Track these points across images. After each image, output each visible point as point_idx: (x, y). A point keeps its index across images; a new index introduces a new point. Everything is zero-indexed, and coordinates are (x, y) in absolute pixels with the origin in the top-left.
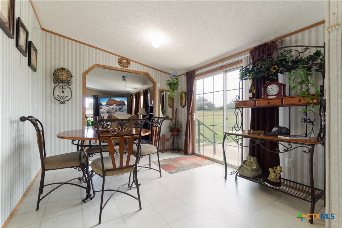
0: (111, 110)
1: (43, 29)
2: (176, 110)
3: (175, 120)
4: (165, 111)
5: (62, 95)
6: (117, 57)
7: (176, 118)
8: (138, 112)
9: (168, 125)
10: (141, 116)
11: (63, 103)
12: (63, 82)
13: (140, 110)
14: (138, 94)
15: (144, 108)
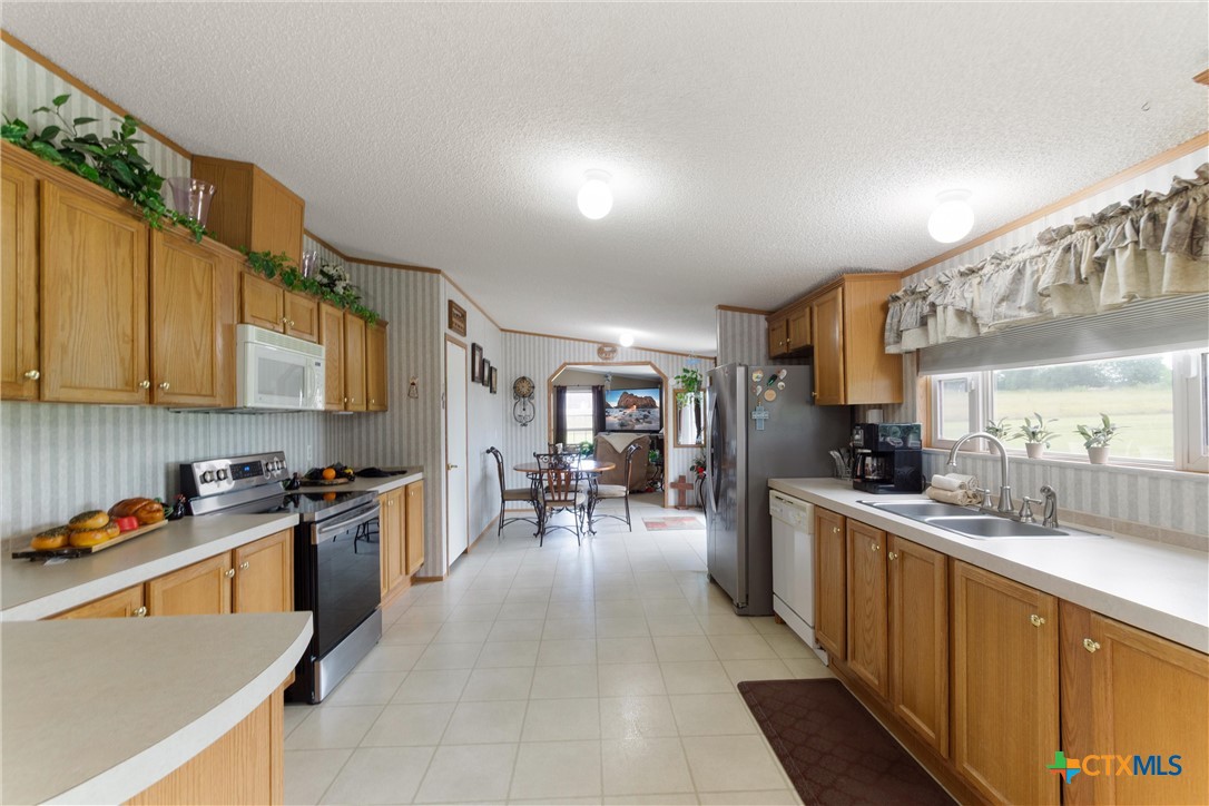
0: (628, 418)
1: (502, 330)
5: (523, 414)
6: (596, 345)
11: (525, 425)
12: (524, 397)
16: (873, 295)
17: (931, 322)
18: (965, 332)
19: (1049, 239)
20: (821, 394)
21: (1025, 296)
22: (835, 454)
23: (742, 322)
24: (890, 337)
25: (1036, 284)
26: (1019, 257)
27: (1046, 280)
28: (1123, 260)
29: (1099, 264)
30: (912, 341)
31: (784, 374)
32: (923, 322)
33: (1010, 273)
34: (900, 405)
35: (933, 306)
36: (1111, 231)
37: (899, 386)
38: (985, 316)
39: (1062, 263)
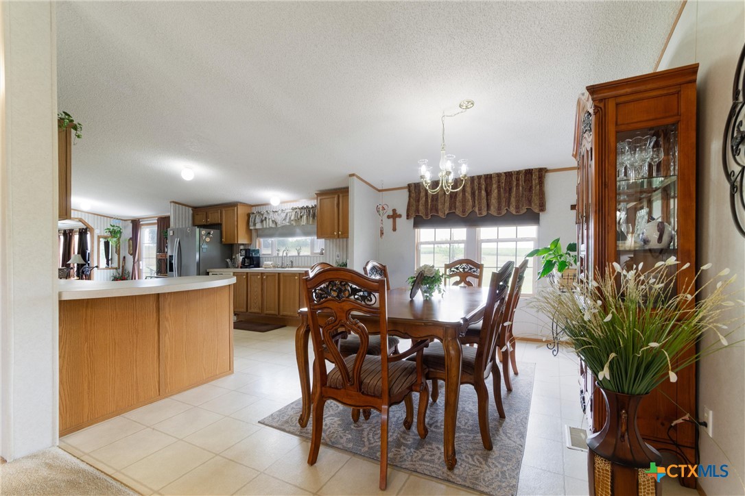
2: (124, 257)
3: (123, 269)
4: (111, 259)
7: (123, 267)
8: (69, 259)
9: (112, 275)
10: (76, 265)
13: (72, 256)
14: (69, 233)
15: (80, 255)
16: (246, 210)
17: (264, 222)
18: (273, 226)
19: (293, 209)
20: (226, 240)
21: (287, 220)
22: (228, 260)
23: (182, 210)
24: (251, 224)
25: (290, 218)
26: (287, 211)
27: (292, 218)
28: (305, 216)
29: (301, 217)
30: (258, 226)
31: (212, 232)
32: (262, 221)
33: (285, 214)
34: (251, 244)
35: (266, 218)
36: (303, 211)
37: (251, 239)
38: (279, 222)
39: (295, 215)
